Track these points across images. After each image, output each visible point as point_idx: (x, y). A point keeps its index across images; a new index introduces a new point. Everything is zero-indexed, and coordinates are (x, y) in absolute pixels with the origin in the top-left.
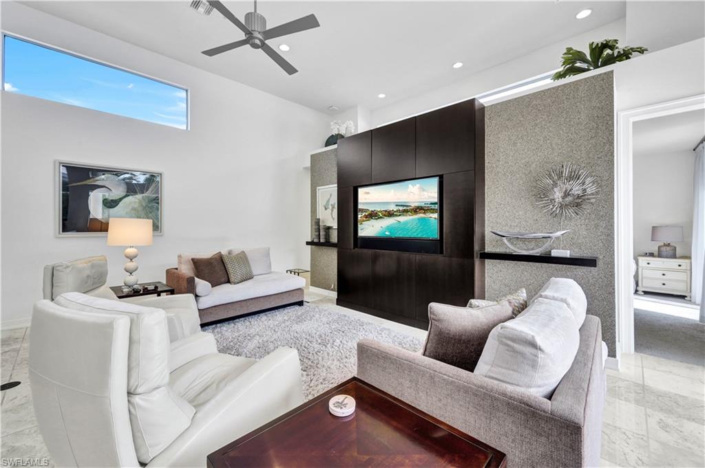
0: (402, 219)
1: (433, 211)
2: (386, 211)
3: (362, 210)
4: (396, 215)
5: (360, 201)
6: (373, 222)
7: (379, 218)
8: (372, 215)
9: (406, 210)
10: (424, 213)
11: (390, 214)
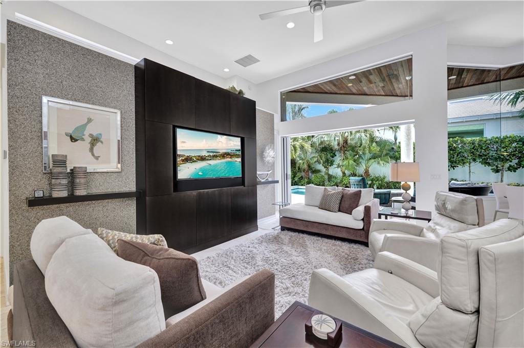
0: (212, 162)
1: (237, 156)
2: (199, 156)
3: (180, 156)
4: (208, 160)
5: (178, 148)
6: (188, 165)
7: (193, 162)
8: (188, 160)
9: (216, 155)
10: (231, 158)
11: (202, 159)
